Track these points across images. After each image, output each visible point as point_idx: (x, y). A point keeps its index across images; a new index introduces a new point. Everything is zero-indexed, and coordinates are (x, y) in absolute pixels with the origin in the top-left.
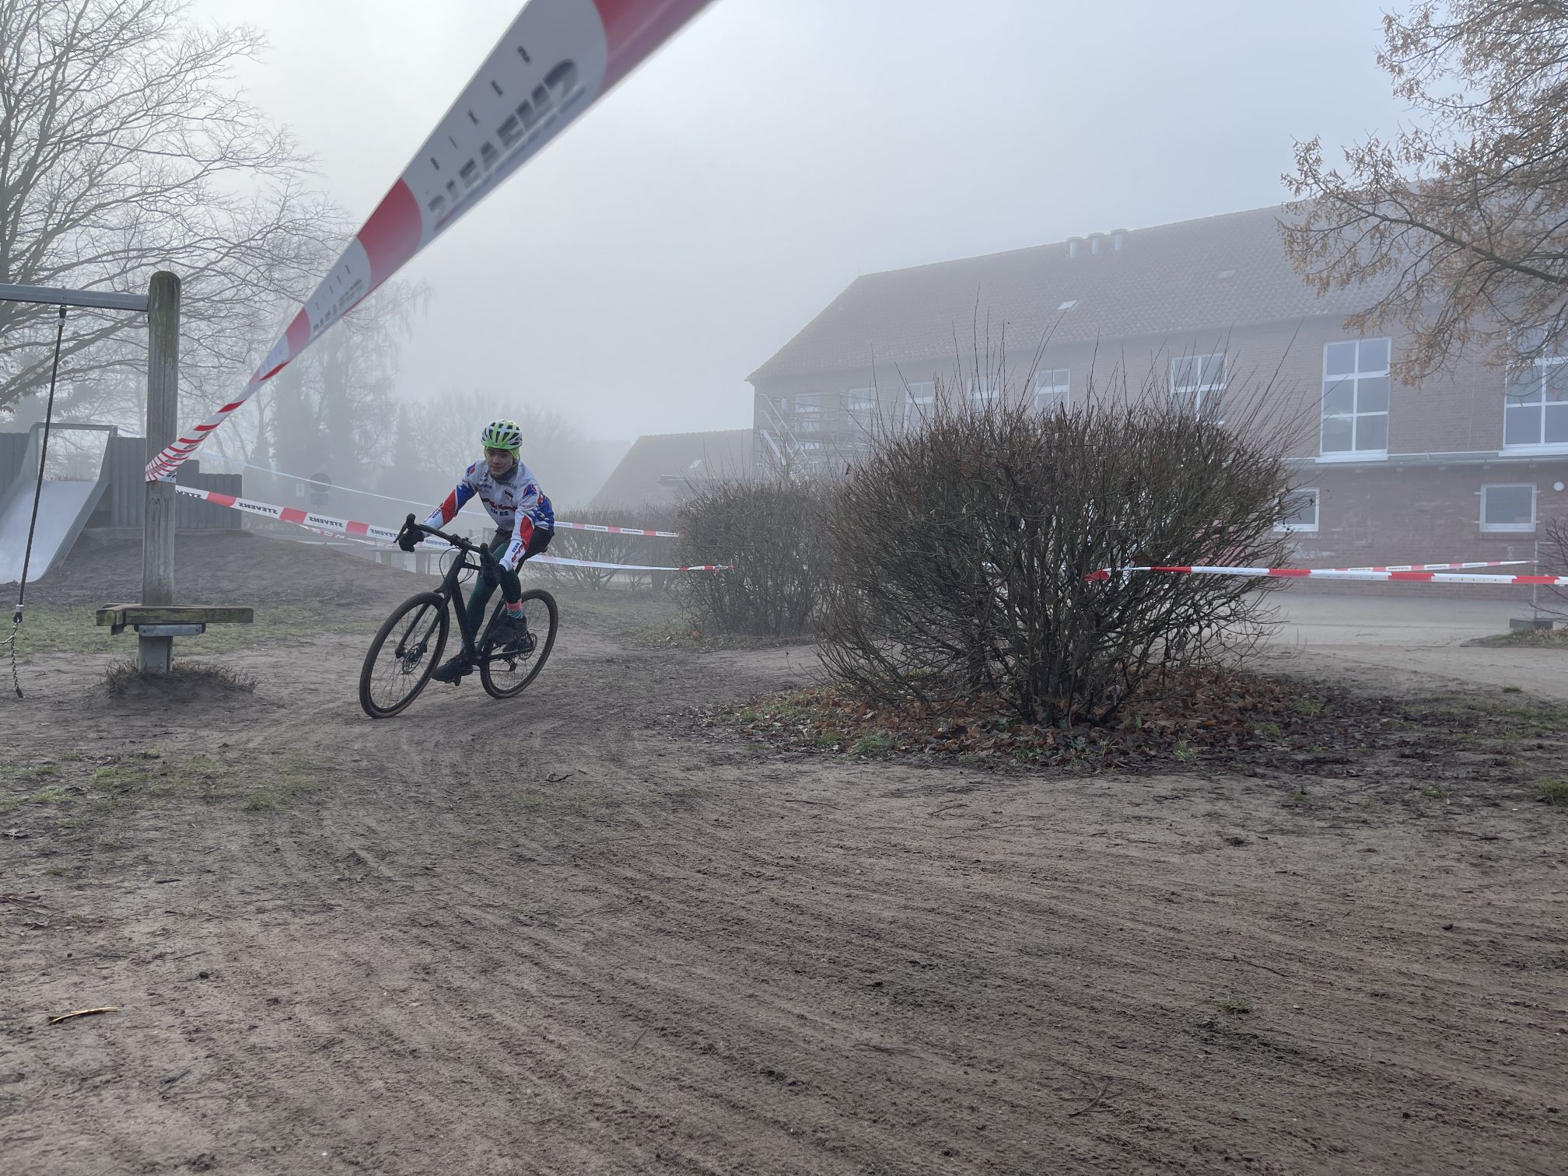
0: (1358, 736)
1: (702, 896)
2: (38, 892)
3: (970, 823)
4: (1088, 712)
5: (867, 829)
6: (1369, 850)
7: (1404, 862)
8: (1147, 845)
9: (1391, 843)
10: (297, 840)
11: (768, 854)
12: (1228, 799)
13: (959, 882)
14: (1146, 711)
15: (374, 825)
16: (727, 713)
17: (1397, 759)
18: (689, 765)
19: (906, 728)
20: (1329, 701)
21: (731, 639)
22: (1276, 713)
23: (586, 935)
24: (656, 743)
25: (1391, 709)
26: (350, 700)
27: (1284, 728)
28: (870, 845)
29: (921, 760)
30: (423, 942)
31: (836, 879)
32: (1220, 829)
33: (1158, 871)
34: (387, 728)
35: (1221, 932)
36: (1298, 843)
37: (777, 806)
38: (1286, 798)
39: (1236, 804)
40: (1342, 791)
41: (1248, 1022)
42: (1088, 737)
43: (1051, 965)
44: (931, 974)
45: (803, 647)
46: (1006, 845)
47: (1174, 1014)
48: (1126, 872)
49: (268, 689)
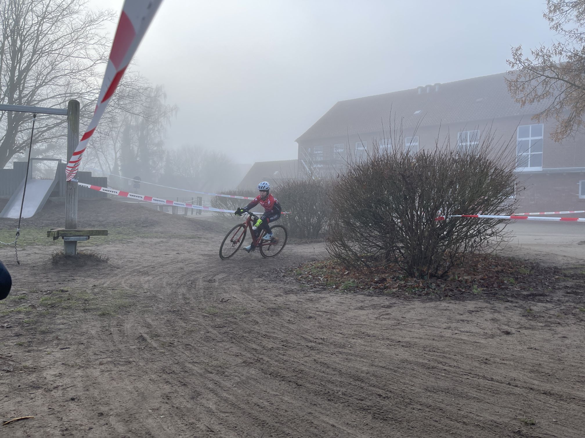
0: (547, 283)
1: (285, 358)
2: (12, 354)
3: (393, 322)
4: (436, 273)
5: (351, 325)
6: (564, 337)
8: (468, 334)
9: (572, 333)
10: (120, 329)
11: (311, 337)
12: (499, 312)
13: (393, 352)
14: (459, 272)
15: (150, 321)
16: (290, 271)
17: (564, 294)
18: (277, 294)
19: (361, 278)
20: (533, 268)
21: (291, 240)
22: (511, 273)
23: (236, 378)
24: (263, 284)
25: (558, 272)
26: (145, 265)
27: (516, 280)
28: (353, 333)
29: (369, 292)
30: (168, 382)
31: (340, 350)
32: (499, 327)
33: (477, 347)
34: (158, 278)
35: (511, 380)
36: (533, 334)
37: (313, 313)
38: (523, 312)
39: (503, 314)
40: (546, 309)
41: (536, 430)
42: (436, 283)
43: (441, 397)
44: (388, 402)
45: (319, 244)
46: (410, 333)
47: (501, 426)
48: (463, 348)
49: (114, 261)
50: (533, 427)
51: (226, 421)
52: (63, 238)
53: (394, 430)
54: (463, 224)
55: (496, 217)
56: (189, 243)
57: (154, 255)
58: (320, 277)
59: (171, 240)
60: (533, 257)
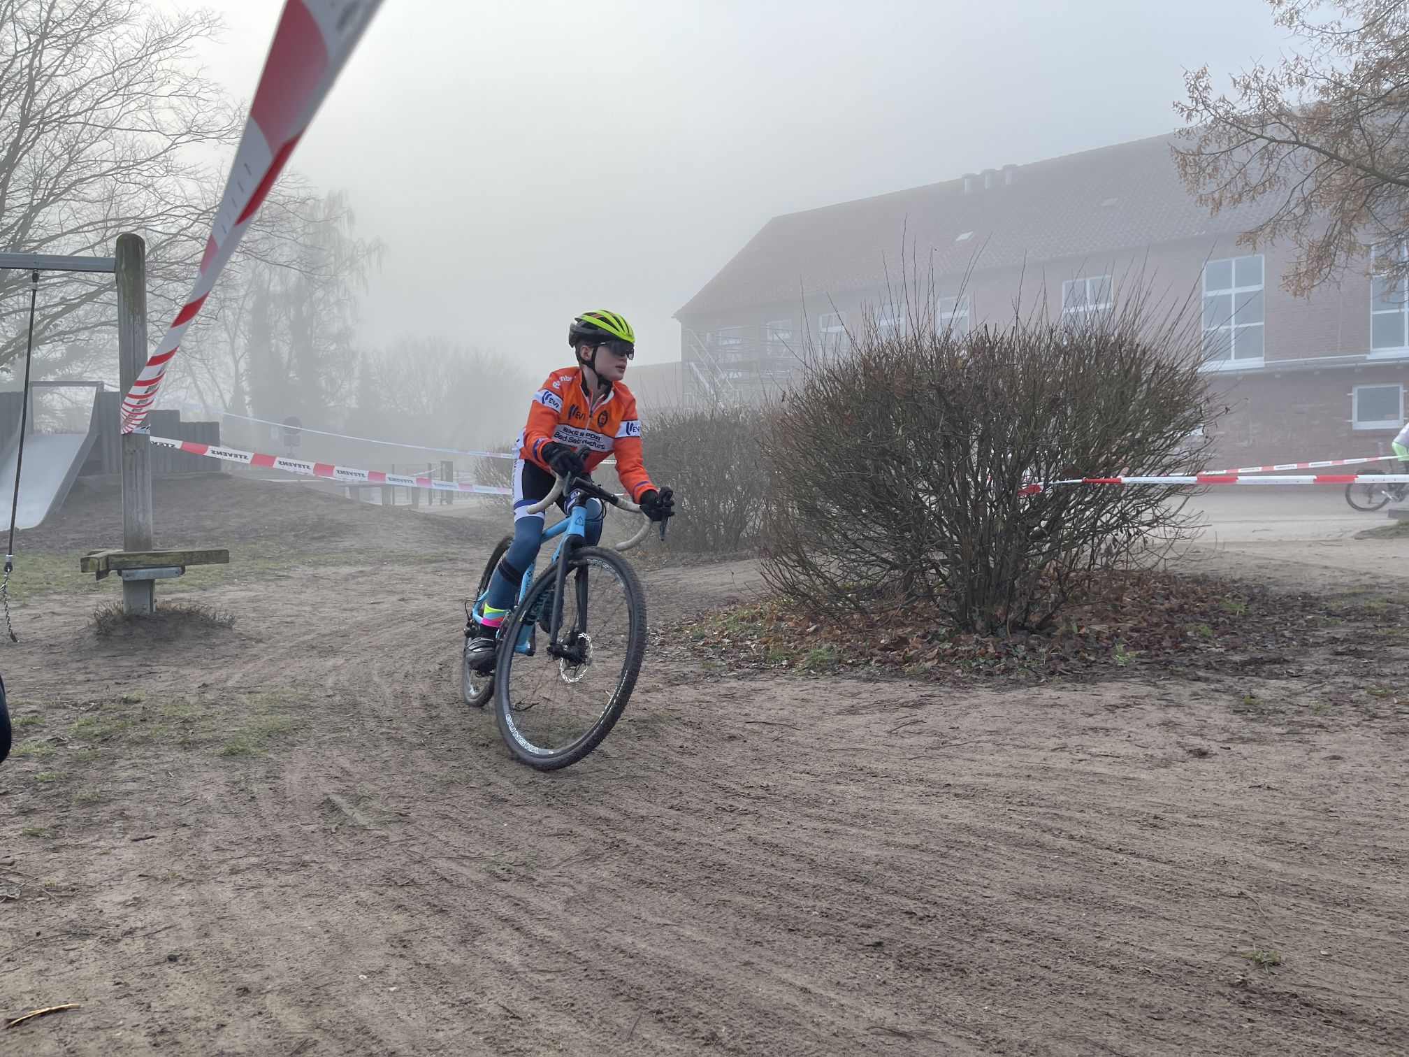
0: (1286, 633)
1: (679, 836)
2: (15, 857)
3: (930, 740)
4: (1025, 620)
5: (829, 751)
6: (1335, 758)
7: (1371, 769)
8: (1110, 759)
9: (1353, 749)
10: (274, 786)
11: (737, 783)
12: (1178, 706)
13: (934, 812)
14: (1079, 616)
15: (347, 765)
16: (677, 630)
18: (648, 686)
19: (849, 641)
20: (1252, 599)
21: (673, 557)
22: (1201, 613)
23: (566, 889)
25: (1312, 606)
26: (323, 632)
27: (1213, 629)
28: (836, 769)
29: (869, 673)
30: (400, 907)
31: (810, 811)
32: (1180, 740)
33: (1131, 790)
34: (358, 660)
35: (1218, 862)
36: (1262, 752)
37: (738, 728)
38: (1234, 702)
39: (1188, 711)
40: (1288, 693)
41: (1281, 978)
42: (1027, 644)
43: (1054, 911)
44: (931, 927)
45: (741, 563)
46: (972, 765)
47: (1200, 971)
48: (1100, 793)
49: (247, 624)
50: (1273, 969)
51: (548, 992)
52: (120, 574)
53: (950, 991)
54: (1086, 499)
55: (1163, 479)
56: (426, 573)
57: (345, 606)
58: (749, 643)
59: (384, 568)
60: (1251, 575)
